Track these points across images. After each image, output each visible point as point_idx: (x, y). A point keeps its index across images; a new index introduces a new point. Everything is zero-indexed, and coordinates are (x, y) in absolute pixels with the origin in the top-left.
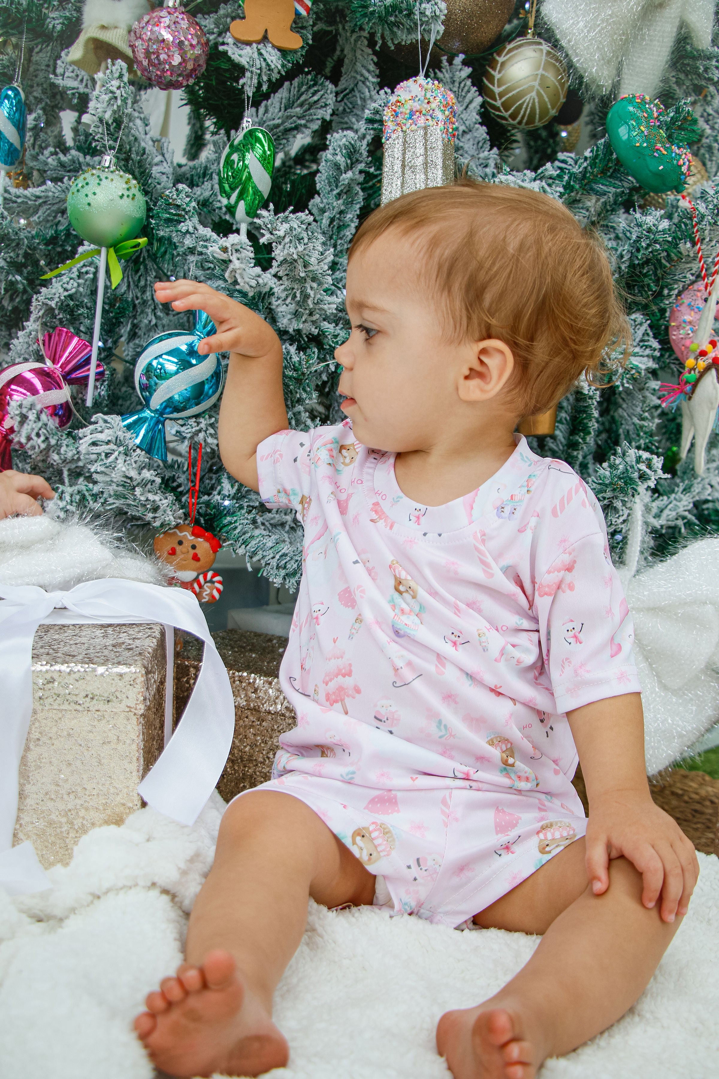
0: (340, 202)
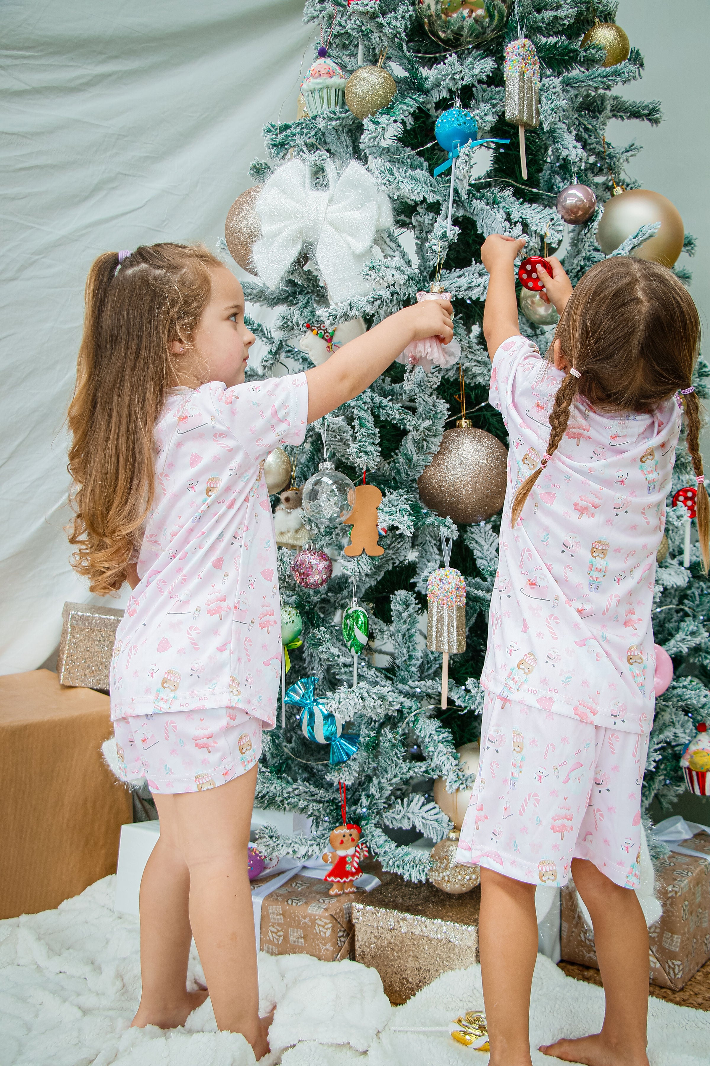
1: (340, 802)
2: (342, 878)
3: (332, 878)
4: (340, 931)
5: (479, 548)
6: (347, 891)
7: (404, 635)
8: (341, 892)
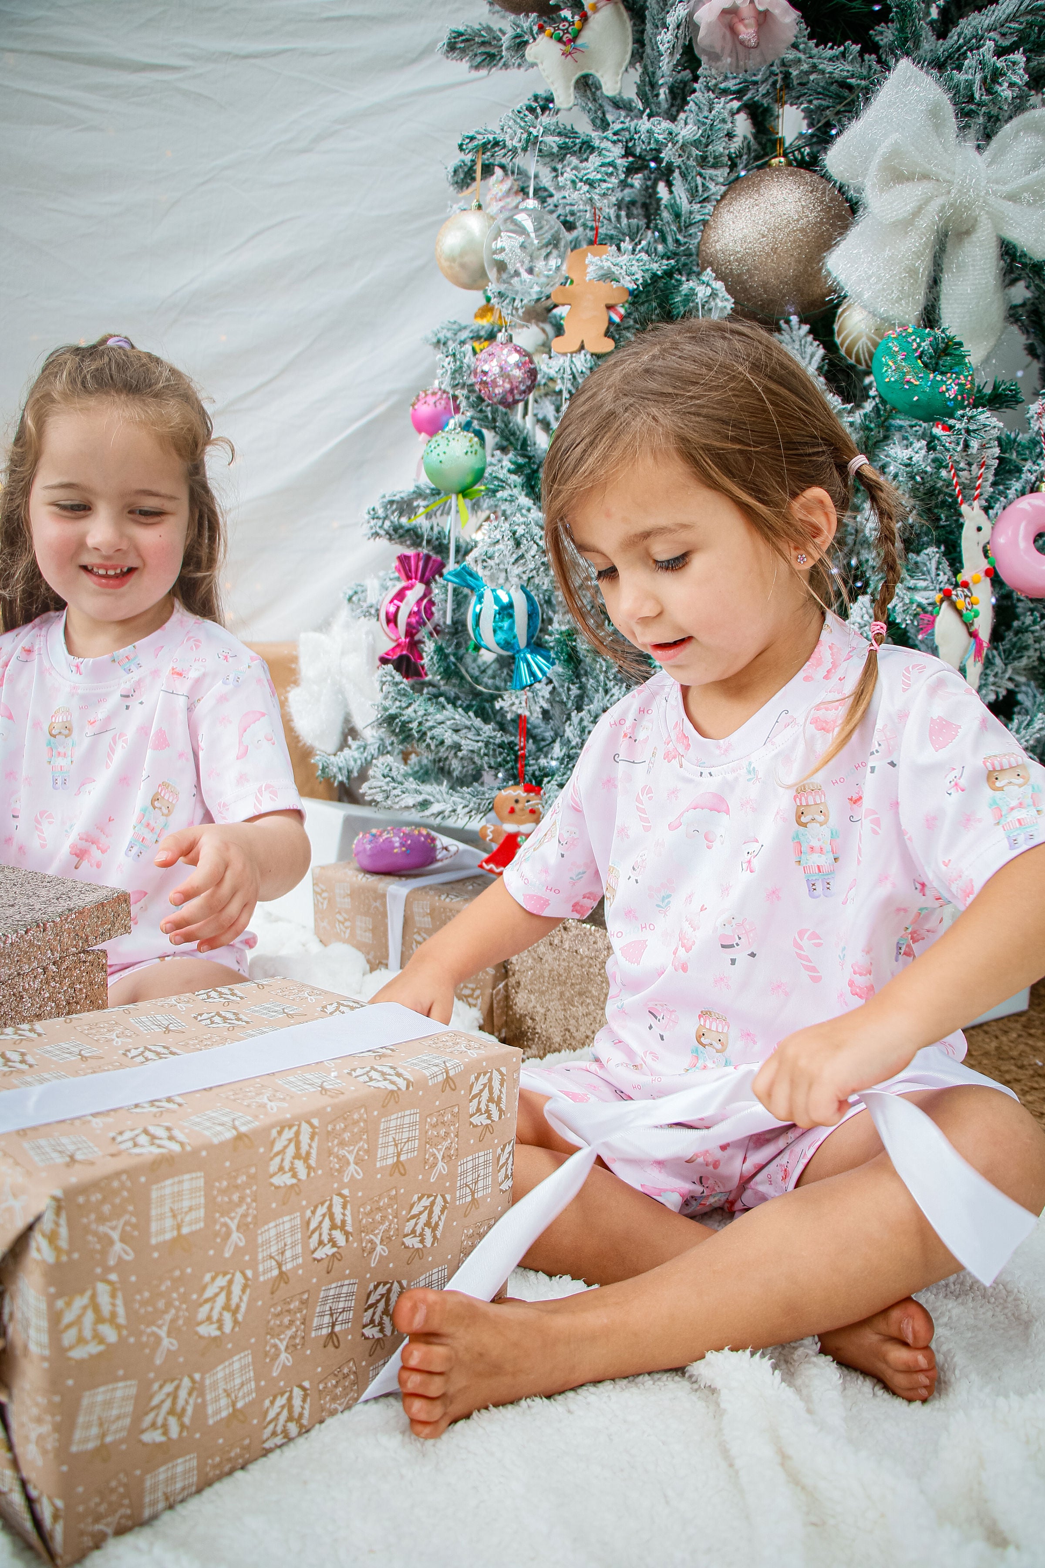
3: (491, 866)
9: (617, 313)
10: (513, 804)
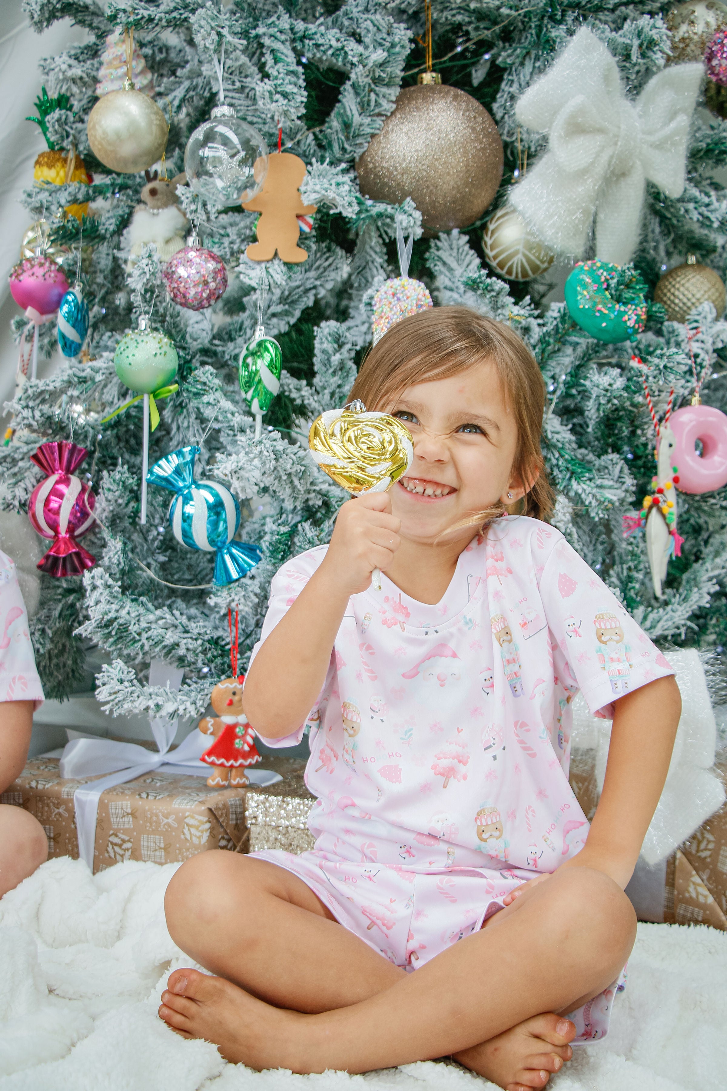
0: (336, 378)
1: (228, 644)
2: (228, 760)
3: (213, 758)
4: (223, 838)
5: (447, 273)
6: (234, 782)
7: (332, 394)
8: (226, 783)
9: (307, 223)
10: (231, 697)
